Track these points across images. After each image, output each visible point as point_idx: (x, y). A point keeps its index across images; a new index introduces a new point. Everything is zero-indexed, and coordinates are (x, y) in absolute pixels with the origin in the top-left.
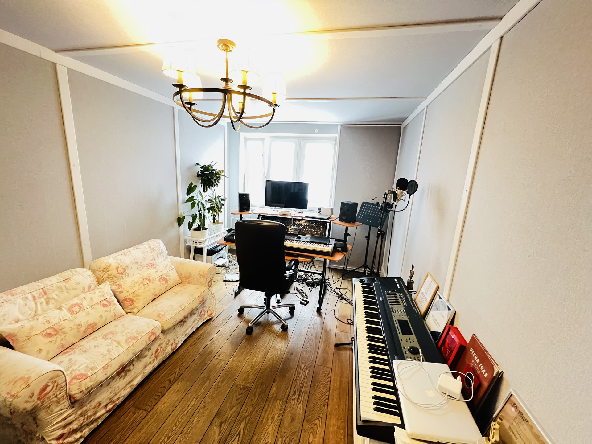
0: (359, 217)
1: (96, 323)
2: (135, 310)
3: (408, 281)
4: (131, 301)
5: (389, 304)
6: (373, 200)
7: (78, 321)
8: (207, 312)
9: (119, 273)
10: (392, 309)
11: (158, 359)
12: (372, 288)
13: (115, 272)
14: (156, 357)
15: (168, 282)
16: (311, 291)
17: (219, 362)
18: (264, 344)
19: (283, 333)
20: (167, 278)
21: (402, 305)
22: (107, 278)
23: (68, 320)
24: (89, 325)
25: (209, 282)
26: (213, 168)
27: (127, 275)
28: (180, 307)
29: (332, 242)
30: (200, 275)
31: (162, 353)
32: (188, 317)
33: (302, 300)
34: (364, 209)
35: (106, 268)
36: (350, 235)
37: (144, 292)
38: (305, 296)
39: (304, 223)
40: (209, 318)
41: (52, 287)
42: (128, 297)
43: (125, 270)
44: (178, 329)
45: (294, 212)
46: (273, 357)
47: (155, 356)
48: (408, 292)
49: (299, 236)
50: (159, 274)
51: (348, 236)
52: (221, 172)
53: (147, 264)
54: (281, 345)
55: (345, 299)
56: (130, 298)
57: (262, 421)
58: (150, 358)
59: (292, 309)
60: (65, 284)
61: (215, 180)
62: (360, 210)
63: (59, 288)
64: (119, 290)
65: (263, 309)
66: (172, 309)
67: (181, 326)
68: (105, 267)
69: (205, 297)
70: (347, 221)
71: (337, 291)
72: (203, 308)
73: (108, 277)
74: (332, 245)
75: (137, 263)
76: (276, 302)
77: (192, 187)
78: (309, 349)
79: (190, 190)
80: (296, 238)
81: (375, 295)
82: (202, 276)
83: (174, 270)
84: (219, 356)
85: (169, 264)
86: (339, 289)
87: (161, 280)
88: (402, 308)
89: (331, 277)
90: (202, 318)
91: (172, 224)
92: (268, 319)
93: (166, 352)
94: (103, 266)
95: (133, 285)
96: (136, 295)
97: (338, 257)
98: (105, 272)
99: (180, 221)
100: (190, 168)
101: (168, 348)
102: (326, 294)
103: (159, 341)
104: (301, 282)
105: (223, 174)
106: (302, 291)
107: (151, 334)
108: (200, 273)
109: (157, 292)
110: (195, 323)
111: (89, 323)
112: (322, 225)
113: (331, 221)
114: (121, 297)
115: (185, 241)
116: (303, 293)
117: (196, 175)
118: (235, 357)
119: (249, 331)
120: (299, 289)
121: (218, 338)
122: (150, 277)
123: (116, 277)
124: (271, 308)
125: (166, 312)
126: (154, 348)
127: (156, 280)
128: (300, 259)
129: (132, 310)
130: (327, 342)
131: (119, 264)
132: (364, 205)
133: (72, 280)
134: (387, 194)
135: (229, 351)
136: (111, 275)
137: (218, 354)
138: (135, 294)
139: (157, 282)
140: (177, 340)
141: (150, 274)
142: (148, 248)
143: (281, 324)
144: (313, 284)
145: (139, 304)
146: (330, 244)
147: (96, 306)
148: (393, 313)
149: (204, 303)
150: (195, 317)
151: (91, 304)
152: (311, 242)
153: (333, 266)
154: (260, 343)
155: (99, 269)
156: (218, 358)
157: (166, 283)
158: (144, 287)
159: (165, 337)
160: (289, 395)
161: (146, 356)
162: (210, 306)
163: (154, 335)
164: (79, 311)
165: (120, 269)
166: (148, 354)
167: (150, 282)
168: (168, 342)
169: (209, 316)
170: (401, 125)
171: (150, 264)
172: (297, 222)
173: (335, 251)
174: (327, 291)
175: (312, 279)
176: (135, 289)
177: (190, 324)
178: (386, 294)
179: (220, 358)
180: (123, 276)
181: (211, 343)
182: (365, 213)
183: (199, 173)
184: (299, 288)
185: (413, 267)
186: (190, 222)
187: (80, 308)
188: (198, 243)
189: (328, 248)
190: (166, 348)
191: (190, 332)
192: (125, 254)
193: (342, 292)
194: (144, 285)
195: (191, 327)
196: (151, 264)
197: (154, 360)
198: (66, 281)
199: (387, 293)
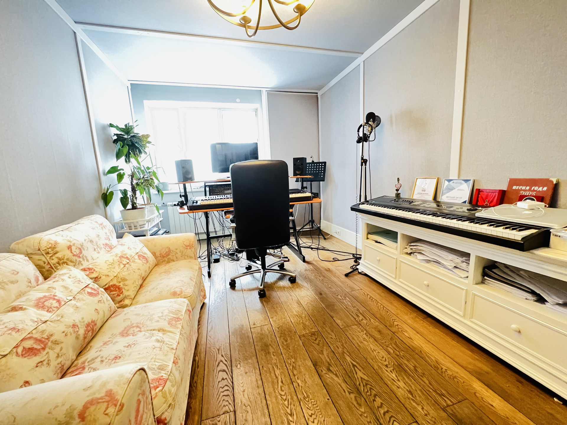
1: (94, 321)
3: (396, 194)
4: (117, 289)
7: (68, 321)
9: (74, 255)
13: (68, 254)
15: (149, 261)
17: (262, 328)
18: (287, 297)
19: (293, 284)
23: (51, 321)
24: (87, 325)
26: (135, 131)
27: (85, 258)
33: (283, 258)
35: (50, 248)
36: (306, 188)
37: (128, 274)
42: (111, 284)
43: (81, 252)
46: (308, 302)
50: (134, 251)
52: (146, 137)
53: (104, 244)
54: (303, 292)
56: (115, 285)
57: (359, 346)
64: (94, 275)
66: (185, 283)
73: (58, 263)
75: (91, 241)
87: (141, 258)
91: (95, 201)
94: (44, 245)
95: (111, 266)
96: (121, 279)
98: (50, 255)
99: (106, 198)
105: (148, 140)
107: (188, 312)
111: (86, 322)
116: (277, 254)
118: (272, 318)
122: (126, 254)
123: (71, 261)
125: (181, 287)
127: (135, 258)
129: (121, 303)
131: (70, 242)
135: (261, 316)
136: (62, 259)
137: (252, 324)
139: (138, 261)
141: (124, 251)
142: (94, 223)
145: (128, 291)
146: (302, 192)
147: (80, 296)
151: (72, 295)
155: (39, 250)
158: (126, 268)
160: (355, 319)
163: (191, 314)
164: (60, 306)
165: (73, 248)
167: (129, 260)
176: (116, 271)
179: (258, 325)
180: (81, 260)
185: (398, 181)
187: (59, 301)
194: (124, 265)
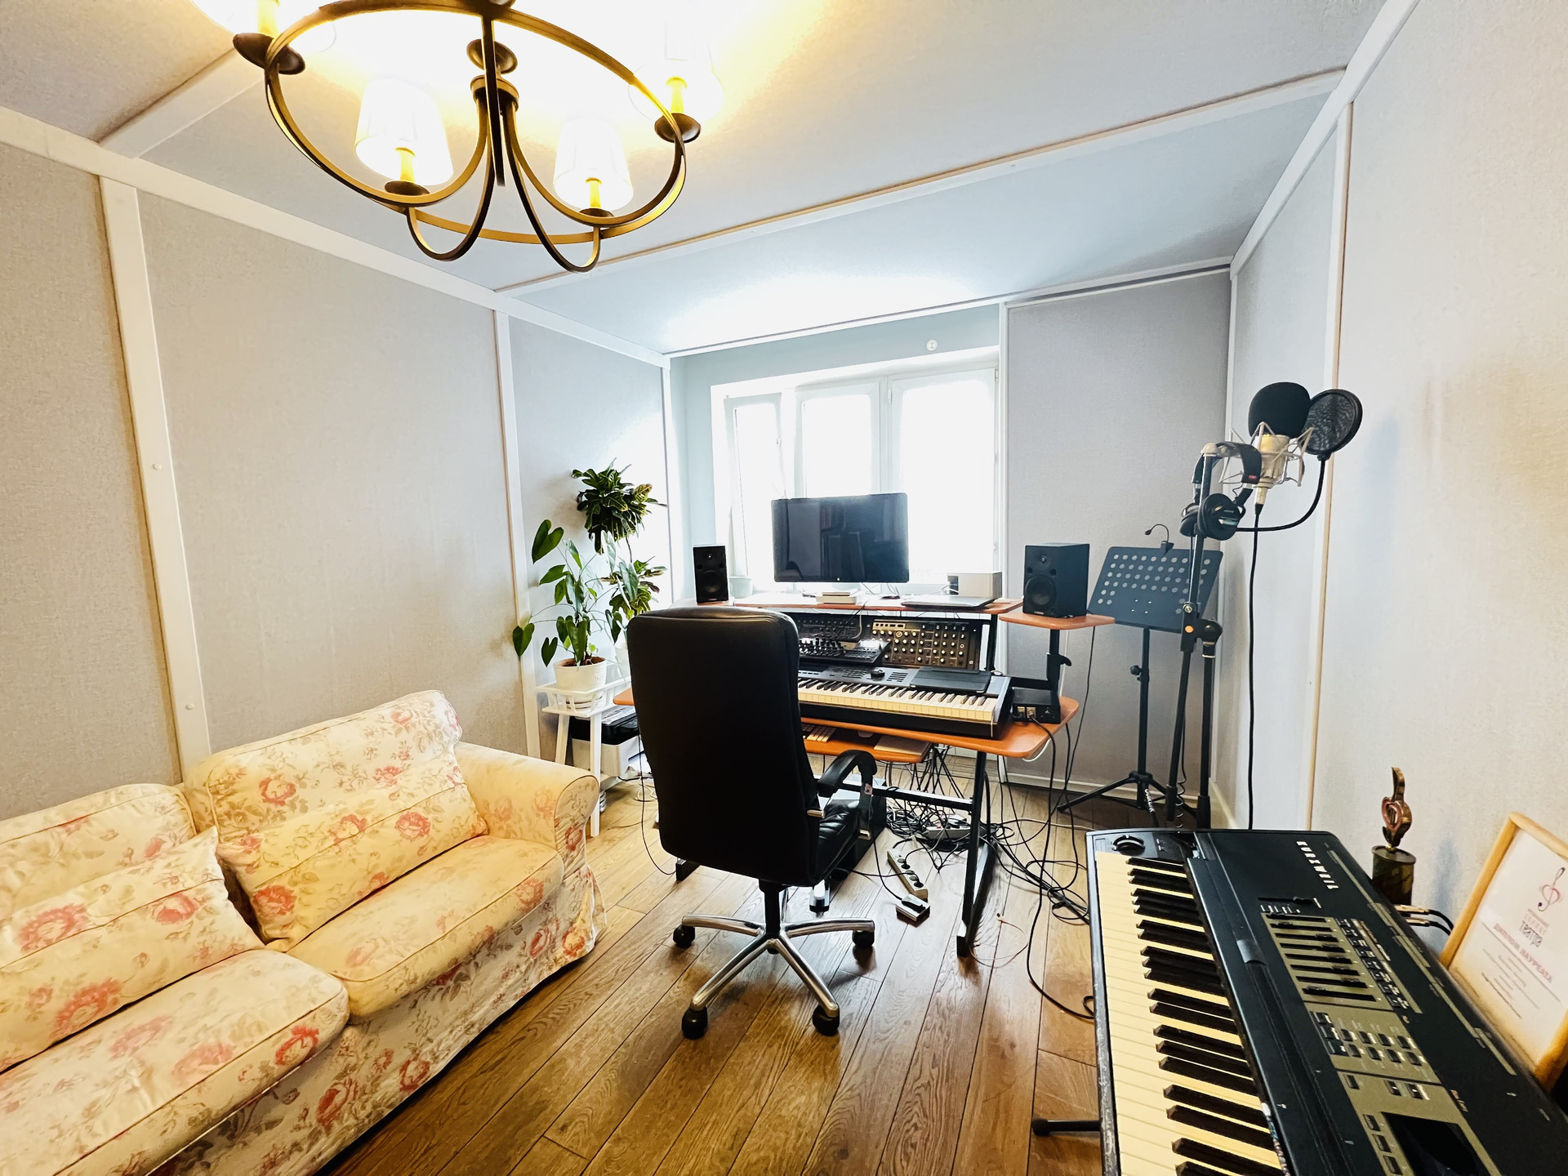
0: (1100, 601)
1: (116, 982)
2: (296, 932)
3: (1377, 857)
4: (283, 899)
5: (1300, 986)
6: (1148, 533)
7: (38, 979)
8: (565, 937)
9: (267, 800)
10: (1328, 1027)
11: (337, 1127)
12: (1184, 885)
13: (254, 797)
14: (326, 1123)
15: (432, 831)
16: (939, 869)
17: (558, 1159)
18: (740, 1087)
19: (824, 1042)
20: (430, 817)
21: (1380, 998)
22: (225, 817)
24: (85, 993)
25: (568, 833)
26: (621, 482)
27: (298, 805)
28: (441, 923)
29: (999, 686)
30: (538, 808)
31: (357, 1105)
32: (479, 958)
33: (905, 903)
34: (1115, 571)
35: (224, 783)
36: (1069, 663)
37: (333, 866)
38: (916, 889)
39: (900, 630)
40: (570, 959)
41: (13, 846)
42: (275, 884)
43: (292, 789)
44: (432, 1007)
45: (868, 595)
46: (766, 1159)
47: (320, 1121)
48: (1395, 915)
49: (877, 670)
50: (403, 803)
51: (1064, 667)
52: (645, 489)
53: (378, 770)
54: (803, 1099)
55: (1070, 905)
56: (282, 888)
58: (298, 1128)
59: (864, 941)
60: (64, 836)
61: (626, 514)
62: (1103, 577)
63: (35, 850)
64: (249, 859)
65: (755, 935)
66: (406, 932)
67: (448, 996)
68: (221, 781)
69: (546, 885)
70: (1050, 611)
71: (1035, 869)
72: (545, 923)
73: (228, 814)
74: (996, 697)
75: (338, 766)
76: (812, 908)
77: (549, 533)
78: (918, 1134)
79: (543, 543)
80: (866, 678)
81: (1208, 928)
82: (541, 810)
83: (463, 792)
84: (564, 1128)
85: (448, 770)
86: (1041, 863)
87: (406, 824)
88: (1396, 1028)
89: (1009, 816)
90: (544, 960)
91: (495, 647)
92: (771, 976)
93: (378, 1097)
94: (218, 774)
95: (300, 841)
96: (304, 876)
97: (1025, 742)
98: (219, 797)
99: (520, 638)
100: (554, 484)
101: (383, 1085)
102: (997, 883)
103: (341, 1060)
104: (904, 833)
105: (650, 495)
106: (906, 866)
107: (290, 1036)
108: (538, 800)
109: (384, 865)
110: (511, 981)
111: (86, 983)
112: (963, 632)
113: (994, 617)
114: (252, 883)
115: (543, 700)
116: (907, 877)
117: (576, 503)
118: (619, 1140)
119: (695, 1024)
120: (896, 860)
121: (579, 1046)
122: (367, 812)
123: (255, 813)
124: (783, 933)
125: (381, 943)
126: (313, 1090)
127: (387, 823)
128: (879, 750)
129: (285, 931)
130: (998, 1105)
131: (273, 770)
132: (1116, 557)
133: (93, 823)
134: (1212, 461)
135: (607, 1108)
136: (239, 808)
137: (561, 1122)
138: (300, 875)
139: (390, 832)
140: (430, 1046)
141: (371, 802)
142: (388, 718)
143: (816, 1005)
144: (944, 844)
145: (309, 910)
146: (988, 692)
147: (135, 918)
148: (1339, 1052)
149: (547, 906)
150: (507, 958)
151: (118, 912)
152: (919, 689)
153: (1016, 777)
154: (724, 1086)
155: (204, 785)
156: (557, 1139)
157: (421, 835)
158: (337, 849)
159: (369, 1044)
161: (271, 1125)
162: (573, 916)
163: (308, 1041)
164: (59, 939)
165: (272, 786)
166: (288, 1113)
167: (362, 830)
168: (383, 1060)
169: (569, 953)
170: (1228, 266)
171: (388, 769)
172: (879, 628)
173: (1009, 719)
174: (999, 871)
175: (945, 823)
176: (303, 855)
177: (488, 984)
178: (1268, 922)
179: (566, 1140)
180: (285, 808)
181: (553, 1066)
182: (1120, 585)
183: (584, 499)
184: (896, 854)
185: (1399, 784)
186: (547, 639)
187: (70, 924)
188: (572, 705)
189: (981, 708)
190: (375, 1082)
191: (486, 1013)
192: (305, 739)
193: (1058, 875)
194: (337, 842)
195: (494, 998)
196: (393, 769)
197: (314, 1137)
198: (72, 826)
199: (1273, 917)
